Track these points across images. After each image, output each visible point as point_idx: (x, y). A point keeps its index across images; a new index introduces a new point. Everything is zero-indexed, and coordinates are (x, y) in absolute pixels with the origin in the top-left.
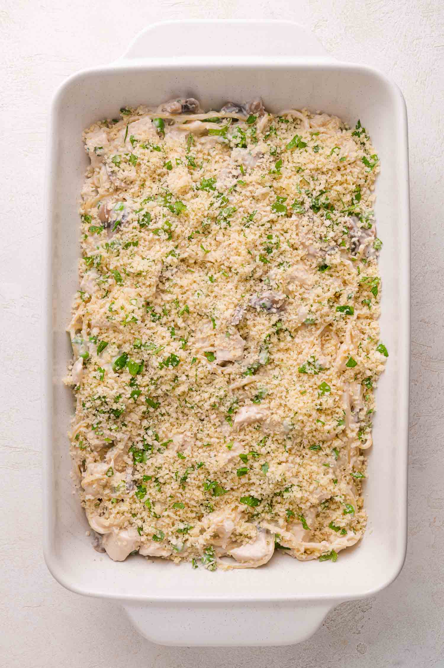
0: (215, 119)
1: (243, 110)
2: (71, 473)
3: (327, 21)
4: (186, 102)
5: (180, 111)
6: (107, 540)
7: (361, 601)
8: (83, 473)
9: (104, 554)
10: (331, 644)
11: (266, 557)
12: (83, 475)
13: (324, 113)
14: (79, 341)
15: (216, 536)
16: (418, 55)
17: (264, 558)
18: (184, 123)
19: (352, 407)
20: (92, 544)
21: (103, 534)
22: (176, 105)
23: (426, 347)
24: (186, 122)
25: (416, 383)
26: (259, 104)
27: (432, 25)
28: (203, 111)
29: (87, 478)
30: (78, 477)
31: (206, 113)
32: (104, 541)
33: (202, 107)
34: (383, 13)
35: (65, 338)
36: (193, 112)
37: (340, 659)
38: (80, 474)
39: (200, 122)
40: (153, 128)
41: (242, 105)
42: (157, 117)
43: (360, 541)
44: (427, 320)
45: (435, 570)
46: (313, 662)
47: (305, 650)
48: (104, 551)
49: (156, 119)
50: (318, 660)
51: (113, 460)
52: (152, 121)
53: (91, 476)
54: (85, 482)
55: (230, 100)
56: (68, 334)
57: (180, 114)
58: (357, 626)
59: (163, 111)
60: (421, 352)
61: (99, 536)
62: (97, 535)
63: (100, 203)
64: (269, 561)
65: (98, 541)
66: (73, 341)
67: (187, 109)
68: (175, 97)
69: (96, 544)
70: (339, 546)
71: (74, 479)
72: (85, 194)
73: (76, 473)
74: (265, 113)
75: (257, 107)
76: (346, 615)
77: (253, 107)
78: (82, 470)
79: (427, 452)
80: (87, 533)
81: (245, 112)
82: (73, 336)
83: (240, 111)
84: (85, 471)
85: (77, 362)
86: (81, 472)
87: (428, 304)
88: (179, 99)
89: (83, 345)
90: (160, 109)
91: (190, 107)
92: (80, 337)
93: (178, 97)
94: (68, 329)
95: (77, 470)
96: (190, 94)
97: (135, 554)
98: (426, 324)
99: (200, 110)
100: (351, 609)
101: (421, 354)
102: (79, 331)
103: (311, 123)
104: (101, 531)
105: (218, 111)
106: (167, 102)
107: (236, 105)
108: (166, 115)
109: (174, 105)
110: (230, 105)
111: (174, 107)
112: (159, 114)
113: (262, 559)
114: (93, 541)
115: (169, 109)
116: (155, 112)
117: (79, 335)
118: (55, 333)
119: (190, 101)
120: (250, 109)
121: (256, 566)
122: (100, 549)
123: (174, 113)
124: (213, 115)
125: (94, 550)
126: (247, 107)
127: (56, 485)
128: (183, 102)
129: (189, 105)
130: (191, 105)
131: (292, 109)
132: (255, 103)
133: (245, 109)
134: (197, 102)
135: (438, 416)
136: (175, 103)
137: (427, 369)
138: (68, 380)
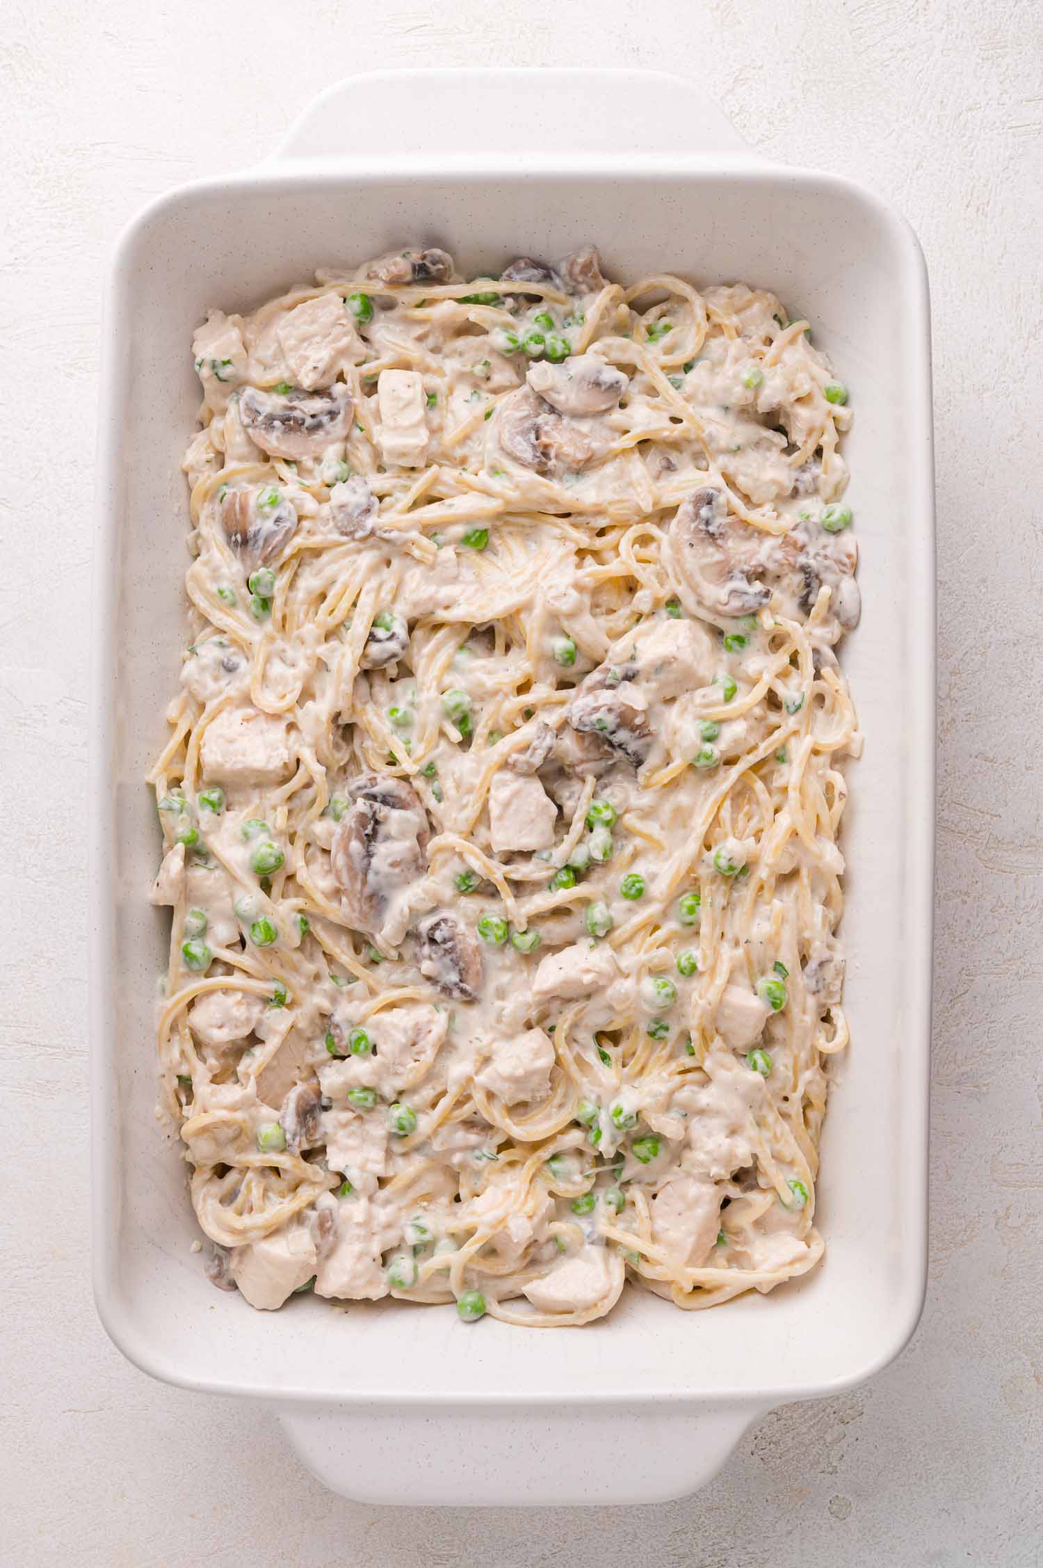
0: (490, 296)
1: (553, 274)
2: (158, 1109)
3: (761, 67)
4: (424, 257)
5: (409, 278)
6: (240, 1262)
7: (838, 1398)
8: (185, 1107)
9: (234, 1294)
10: (769, 1498)
11: (606, 1301)
12: (184, 1113)
13: (737, 282)
14: (177, 806)
15: (490, 1251)
16: (971, 146)
17: (599, 1305)
18: (418, 306)
19: (804, 956)
20: (207, 1270)
21: (231, 1249)
22: (400, 265)
23: (988, 817)
24: (422, 304)
25: (966, 898)
26: (591, 262)
27: (1002, 78)
28: (461, 279)
29: (195, 1118)
30: (173, 1116)
31: (468, 282)
32: (233, 1264)
33: (458, 269)
34: (892, 50)
35: (143, 799)
36: (439, 280)
37: (790, 1533)
38: (178, 1109)
39: (454, 304)
40: (345, 316)
41: (550, 265)
42: (355, 293)
43: (821, 1262)
44: (991, 755)
45: (1007, 1328)
46: (729, 1538)
47: (710, 1510)
48: (234, 1286)
49: (353, 298)
50: (739, 1533)
51: (252, 1078)
52: (344, 301)
53: (203, 1114)
54: (189, 1128)
55: (524, 252)
56: (152, 788)
57: (409, 284)
58: (828, 1456)
59: (369, 277)
60: (977, 828)
61: (222, 1253)
62: (217, 1250)
63: (225, 489)
64: (610, 1311)
65: (221, 1265)
66: (162, 804)
67: (425, 275)
68: (396, 246)
69: (214, 1271)
70: (770, 1276)
71: (164, 1120)
72: (192, 468)
73: (168, 1107)
74: (605, 282)
75: (586, 268)
76: (805, 1430)
77: (577, 269)
78: (184, 1100)
79: (989, 1055)
80: (195, 1245)
81: (557, 281)
82: (161, 793)
83: (547, 277)
84: (188, 1103)
85: (170, 853)
86: (181, 1106)
87: (992, 718)
88: (407, 250)
89: (184, 815)
90: (362, 273)
91: (433, 268)
92: (179, 795)
93: (405, 245)
94: (149, 778)
95: (173, 1101)
96: (433, 240)
97: (303, 1294)
98: (989, 764)
99: (455, 276)
100: (815, 1416)
101: (978, 832)
102: (177, 782)
103: (710, 306)
104: (227, 1240)
105: (496, 277)
106: (378, 256)
107: (537, 264)
108: (377, 288)
109: (395, 264)
110: (523, 265)
111: (394, 269)
112: (360, 284)
113: (595, 1305)
114: (209, 1263)
115: (383, 274)
116: (351, 281)
117: (175, 790)
118: (120, 787)
119: (432, 256)
120: (571, 274)
121: (582, 1322)
122: (224, 1282)
123: (396, 282)
124: (484, 287)
125: (210, 1284)
126: (563, 269)
127: (122, 1136)
128: (415, 257)
129: (428, 264)
130: (434, 264)
131: (667, 274)
132: (581, 260)
133: (557, 274)
134: (447, 257)
135: (1017, 974)
136: (398, 259)
137: (991, 865)
138: (151, 893)
